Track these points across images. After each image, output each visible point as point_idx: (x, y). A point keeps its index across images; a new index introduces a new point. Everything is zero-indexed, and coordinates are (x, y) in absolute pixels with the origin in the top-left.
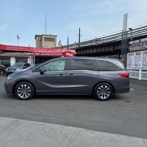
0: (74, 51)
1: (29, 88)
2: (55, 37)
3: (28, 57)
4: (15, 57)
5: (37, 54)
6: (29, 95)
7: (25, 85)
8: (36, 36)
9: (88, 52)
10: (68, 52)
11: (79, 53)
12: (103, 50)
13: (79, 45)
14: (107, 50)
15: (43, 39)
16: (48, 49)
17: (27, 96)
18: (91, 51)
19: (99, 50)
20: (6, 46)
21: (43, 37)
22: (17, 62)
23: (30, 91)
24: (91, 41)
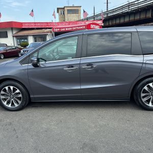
0: (100, 23)
1: (18, 91)
2: (79, 8)
3: (46, 35)
4: (33, 35)
5: (56, 30)
6: (20, 102)
7: (12, 88)
8: (58, 9)
9: (118, 21)
10: (93, 24)
11: (107, 24)
12: (137, 17)
13: (107, 14)
14: (143, 16)
15: (66, 12)
16: (70, 23)
17: (16, 105)
18: (122, 21)
19: (132, 18)
20: (22, 23)
21: (66, 9)
22: (35, 41)
23: (20, 96)
24: (122, 7)
